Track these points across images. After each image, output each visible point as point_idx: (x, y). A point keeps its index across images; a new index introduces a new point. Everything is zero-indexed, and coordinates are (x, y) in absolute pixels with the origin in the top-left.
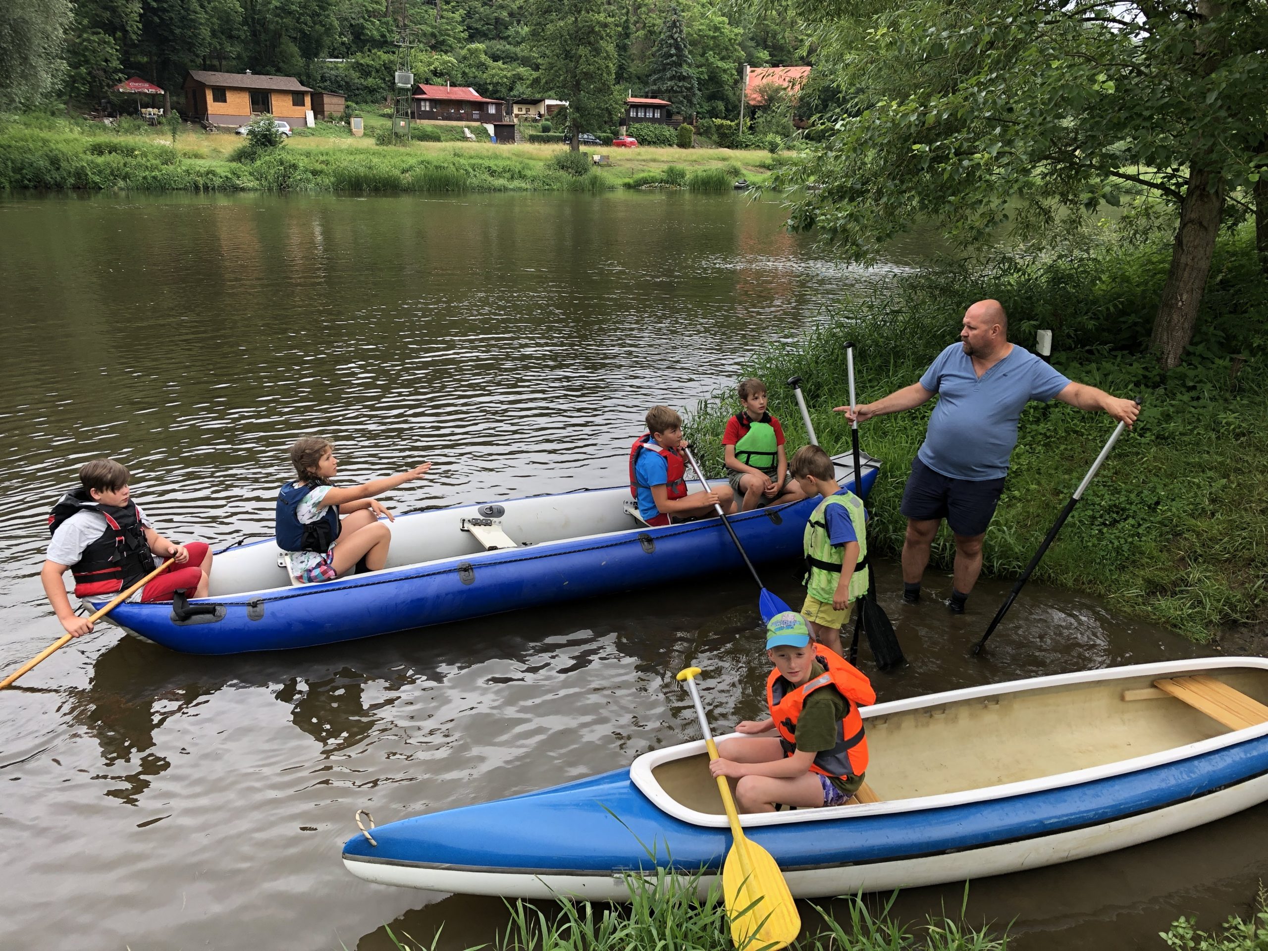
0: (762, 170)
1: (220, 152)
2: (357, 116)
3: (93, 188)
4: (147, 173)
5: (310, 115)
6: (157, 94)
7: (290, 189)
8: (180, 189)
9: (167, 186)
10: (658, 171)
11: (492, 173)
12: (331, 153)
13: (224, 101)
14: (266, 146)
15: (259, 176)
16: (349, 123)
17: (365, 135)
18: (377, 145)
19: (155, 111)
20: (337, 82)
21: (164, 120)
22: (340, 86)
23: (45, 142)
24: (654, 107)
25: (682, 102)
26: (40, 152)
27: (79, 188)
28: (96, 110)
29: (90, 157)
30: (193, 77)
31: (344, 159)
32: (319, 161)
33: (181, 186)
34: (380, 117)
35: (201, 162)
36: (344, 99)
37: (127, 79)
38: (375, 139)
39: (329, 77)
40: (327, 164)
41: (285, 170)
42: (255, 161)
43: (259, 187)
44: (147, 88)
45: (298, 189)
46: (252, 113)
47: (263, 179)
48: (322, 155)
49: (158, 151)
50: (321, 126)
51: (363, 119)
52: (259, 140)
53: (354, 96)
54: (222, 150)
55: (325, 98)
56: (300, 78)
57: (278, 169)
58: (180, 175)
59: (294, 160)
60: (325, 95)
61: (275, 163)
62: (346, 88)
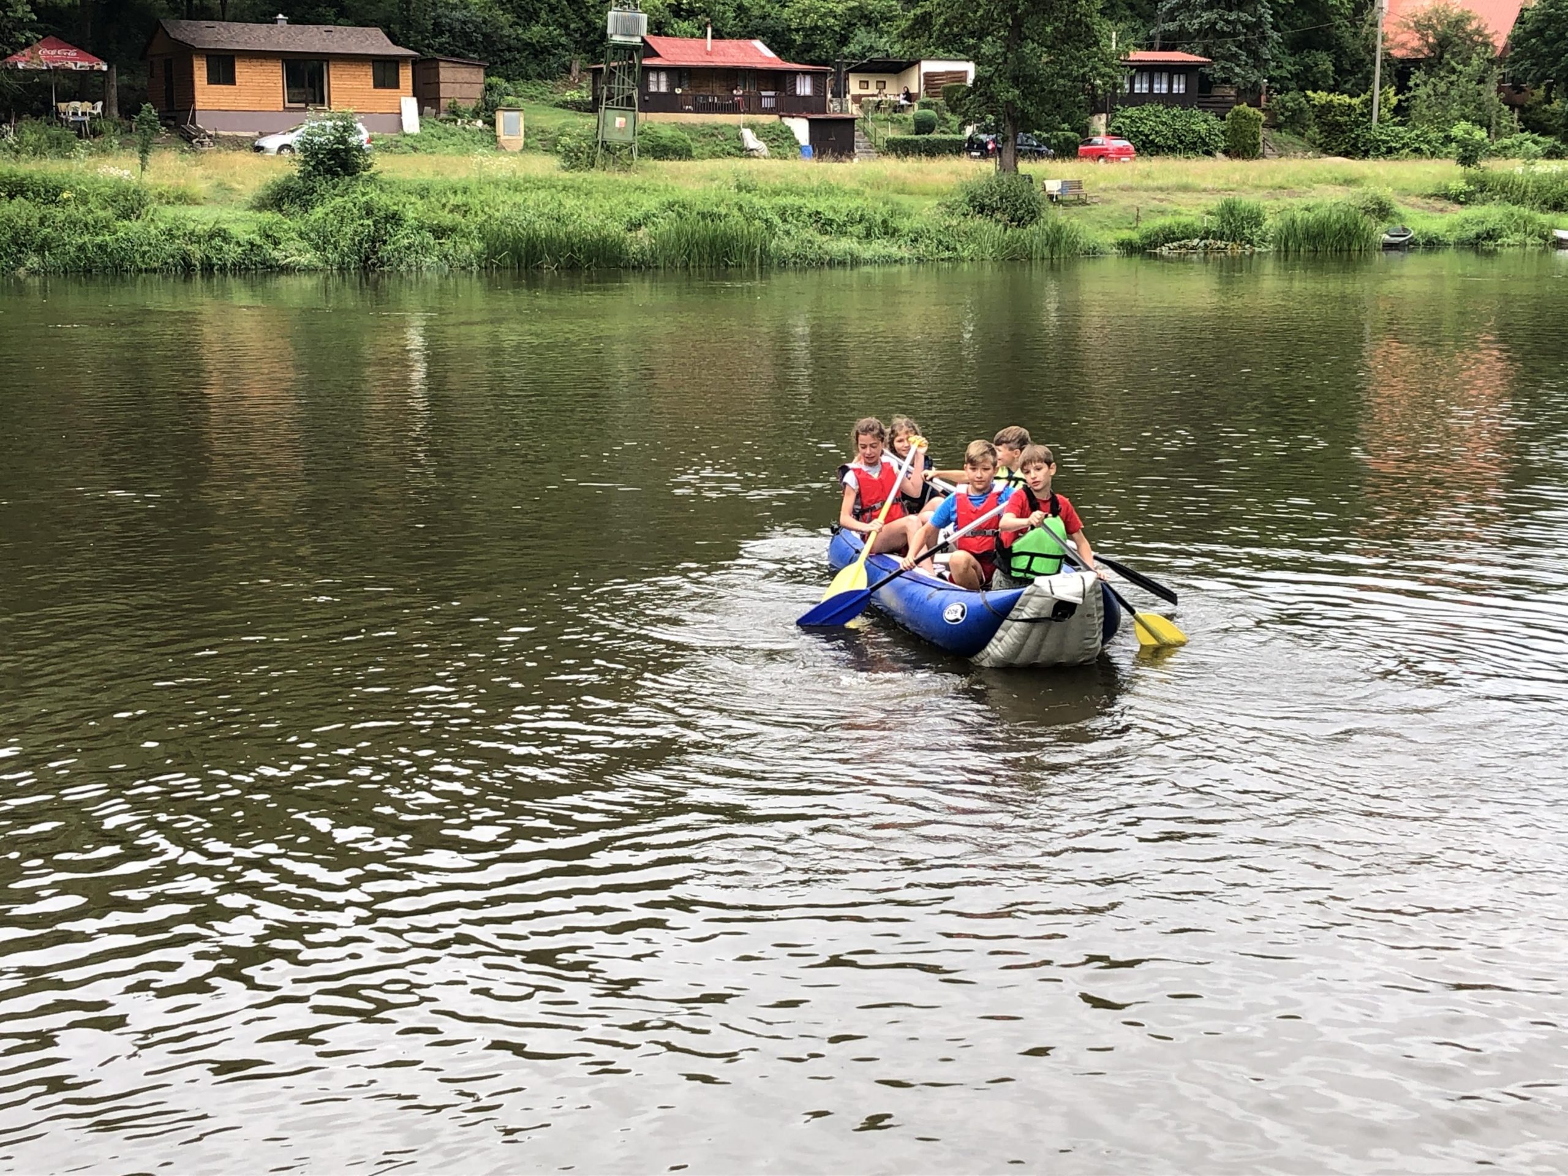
0: (1440, 205)
1: (231, 190)
2: (510, 108)
4: (87, 238)
5: (409, 106)
6: (92, 71)
7: (386, 268)
8: (155, 270)
9: (127, 264)
10: (1196, 212)
11: (825, 225)
12: (473, 187)
13: (231, 81)
14: (338, 175)
15: (322, 241)
16: (492, 123)
17: (527, 147)
18: (566, 169)
19: (86, 106)
20: (467, 34)
21: (106, 127)
22: (471, 44)
24: (1171, 70)
25: (1234, 57)
30: (167, 34)
31: (503, 202)
32: (449, 206)
33: (156, 265)
34: (562, 110)
35: (194, 212)
36: (482, 70)
37: (38, 40)
38: (559, 157)
39: (450, 25)
40: (466, 212)
41: (375, 226)
42: (312, 208)
43: (321, 265)
44: (74, 60)
45: (403, 268)
46: (287, 105)
47: (330, 248)
48: (455, 193)
49: (108, 191)
50: (432, 131)
51: (521, 114)
52: (322, 162)
53: (502, 64)
54: (237, 186)
55: (441, 70)
56: (388, 27)
57: (362, 225)
58: (153, 242)
59: (395, 204)
60: (441, 64)
61: (355, 211)
62: (485, 48)
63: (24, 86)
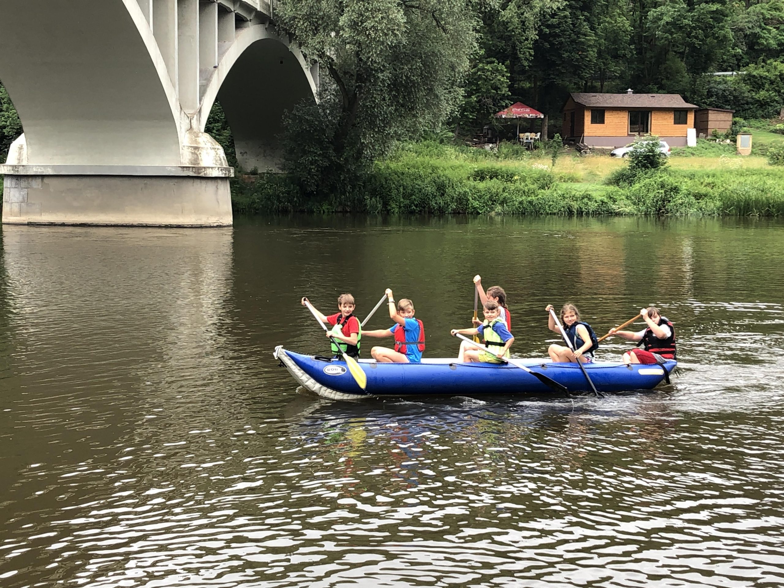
1: (596, 175)
2: (745, 133)
3: (472, 213)
4: (524, 198)
5: (692, 132)
6: (536, 118)
7: (669, 214)
8: (555, 214)
9: (542, 211)
12: (718, 174)
13: (602, 121)
14: (648, 168)
15: (638, 200)
16: (735, 141)
17: (753, 153)
18: (770, 164)
19: (533, 135)
20: (725, 97)
21: (541, 145)
22: (727, 102)
23: (434, 169)
26: (429, 179)
27: (459, 213)
28: (478, 137)
29: (472, 183)
30: (574, 100)
31: (734, 181)
32: (704, 184)
33: (555, 211)
34: (774, 134)
35: (576, 186)
36: (731, 115)
37: (512, 105)
38: (767, 158)
39: (716, 92)
40: (713, 186)
41: (665, 193)
42: (634, 184)
43: (636, 212)
44: (528, 113)
45: (678, 214)
46: (629, 133)
47: (641, 204)
48: (708, 177)
49: (536, 176)
50: (703, 145)
51: (751, 136)
52: (641, 162)
53: (743, 111)
54: (598, 173)
55: (710, 115)
56: (684, 94)
57: (658, 193)
58: (555, 200)
59: (676, 182)
60: (710, 112)
61: (655, 186)
62: (734, 103)
63: (502, 126)
